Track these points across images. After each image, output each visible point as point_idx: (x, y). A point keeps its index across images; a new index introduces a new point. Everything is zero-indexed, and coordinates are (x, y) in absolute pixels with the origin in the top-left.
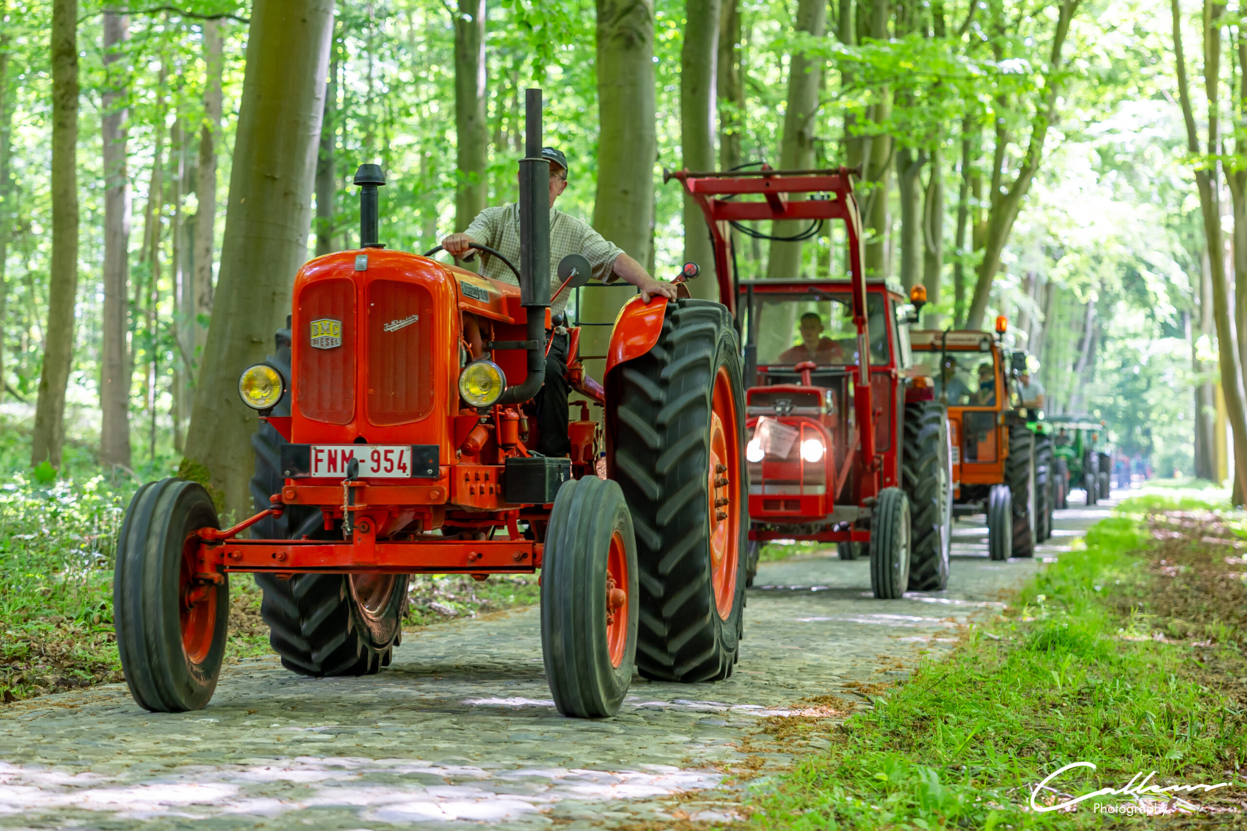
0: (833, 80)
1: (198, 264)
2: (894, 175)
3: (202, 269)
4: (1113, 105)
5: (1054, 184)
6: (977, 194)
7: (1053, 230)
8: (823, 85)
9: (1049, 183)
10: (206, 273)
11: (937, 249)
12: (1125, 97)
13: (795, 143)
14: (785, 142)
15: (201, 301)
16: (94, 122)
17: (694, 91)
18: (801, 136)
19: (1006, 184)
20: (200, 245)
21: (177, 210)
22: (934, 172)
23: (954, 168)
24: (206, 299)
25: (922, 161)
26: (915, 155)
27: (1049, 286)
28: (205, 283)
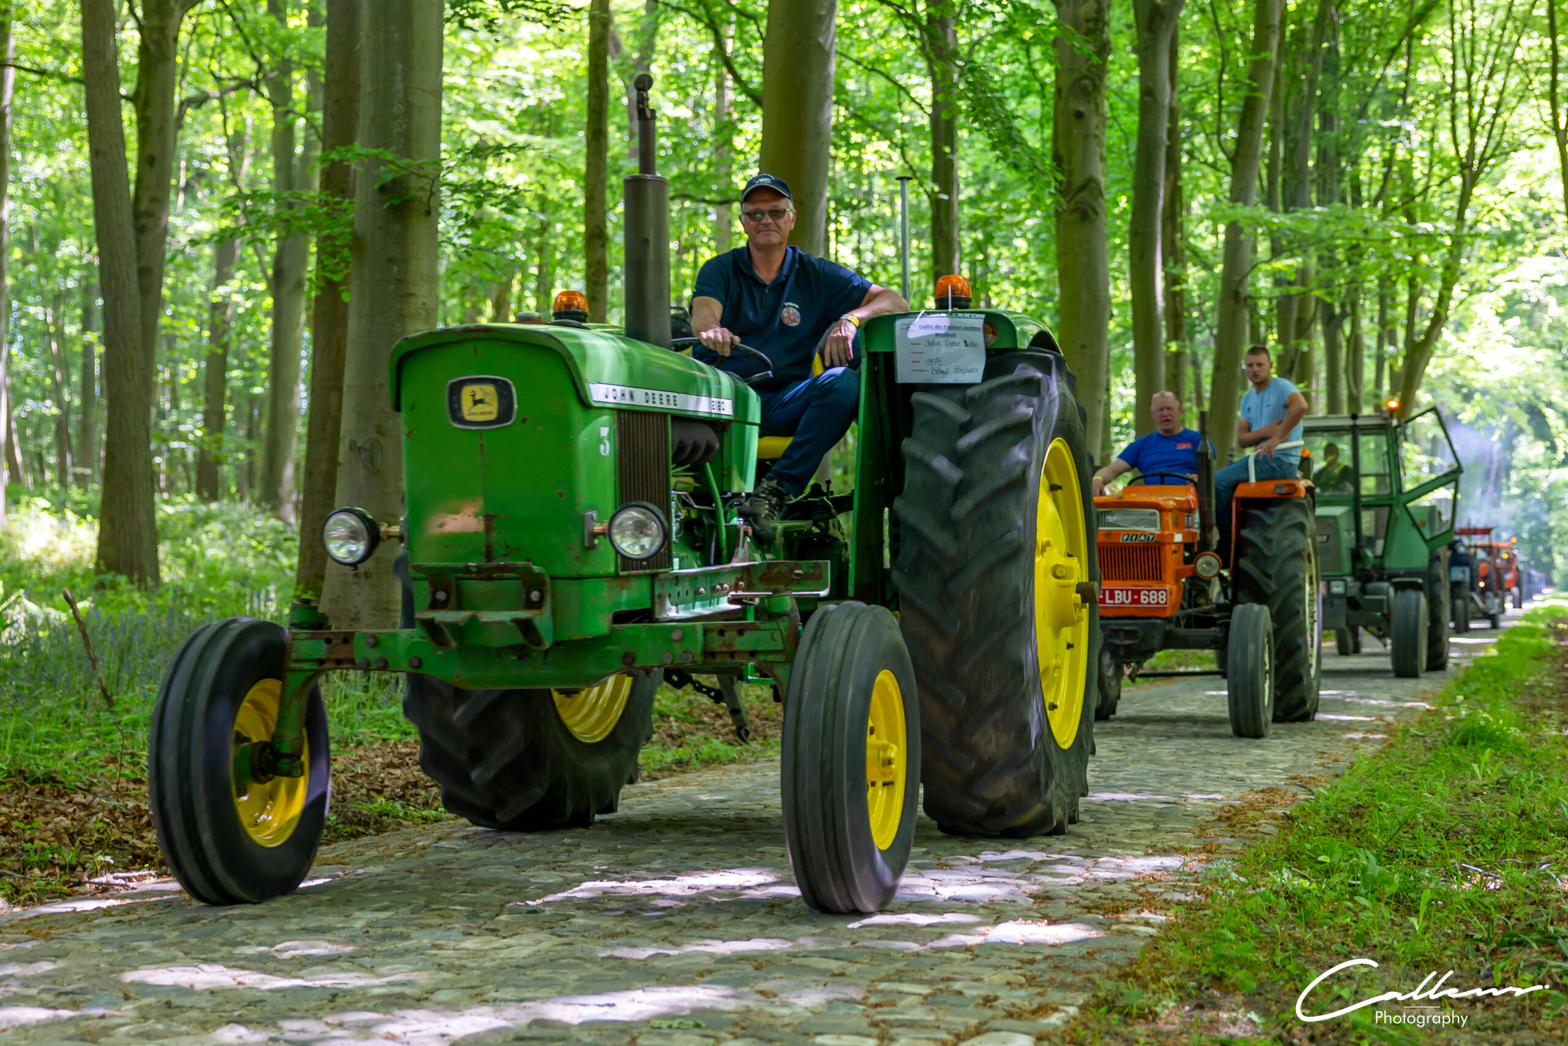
2: (1320, 328)
6: (1393, 342)
8: (1254, 250)
14: (1222, 301)
17: (1142, 254)
19: (1419, 333)
22: (1354, 324)
25: (1344, 315)
26: (1337, 310)
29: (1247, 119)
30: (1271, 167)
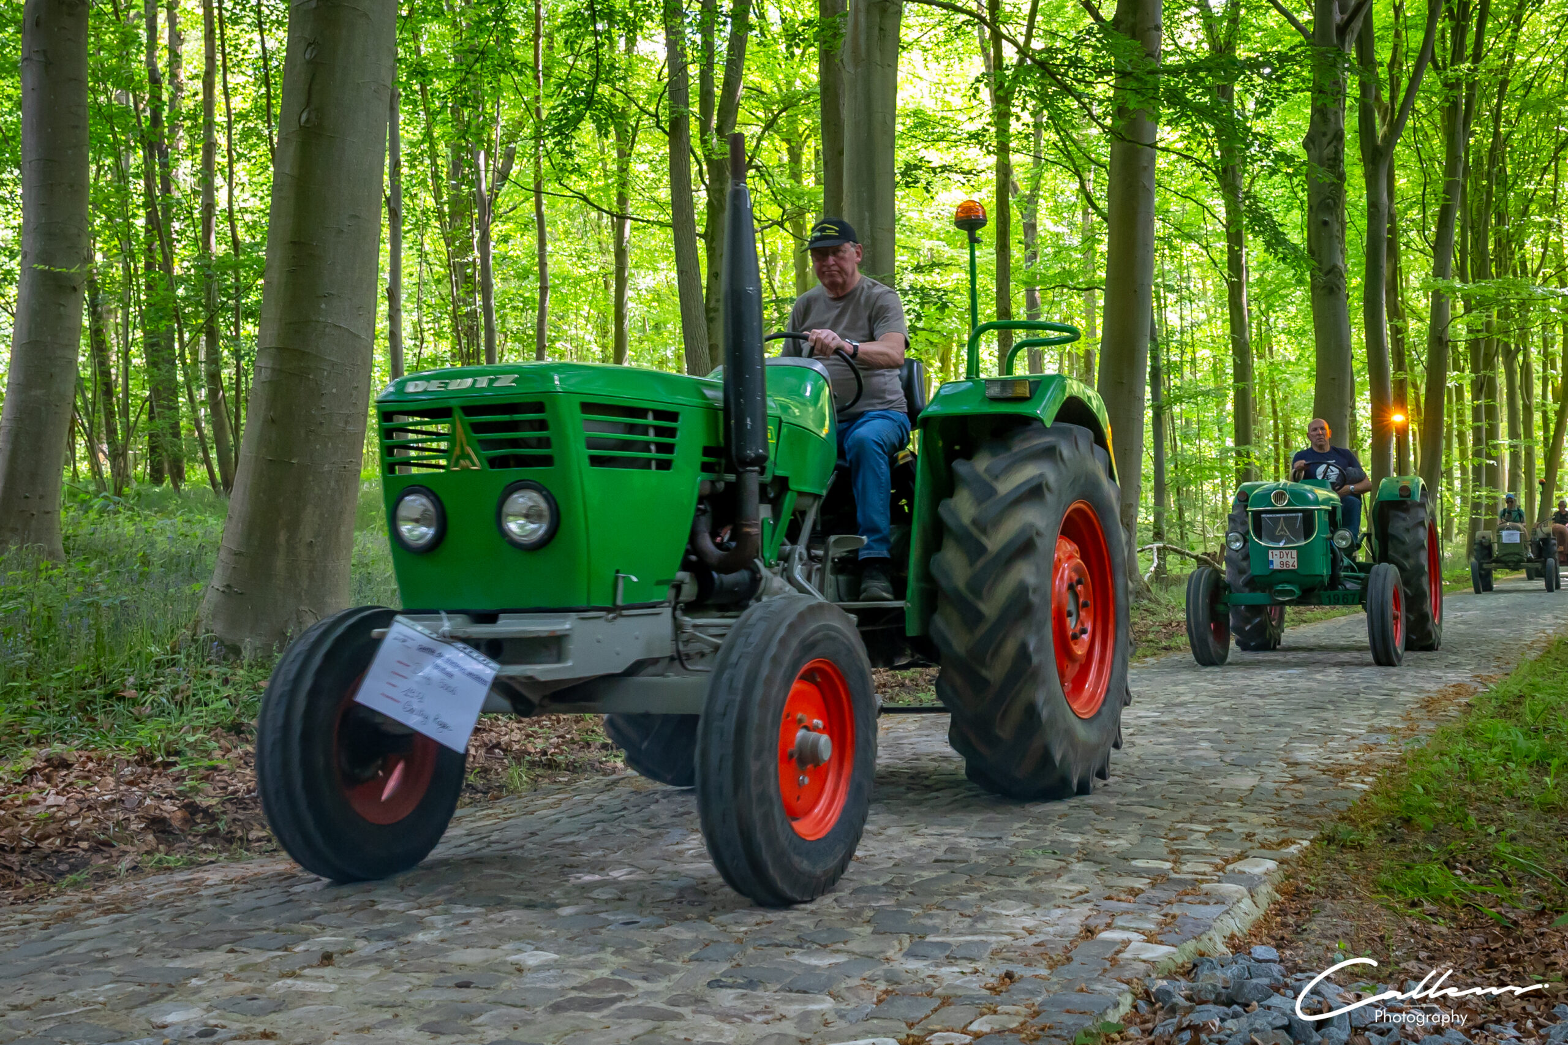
29: (1444, 220)
30: (1463, 252)
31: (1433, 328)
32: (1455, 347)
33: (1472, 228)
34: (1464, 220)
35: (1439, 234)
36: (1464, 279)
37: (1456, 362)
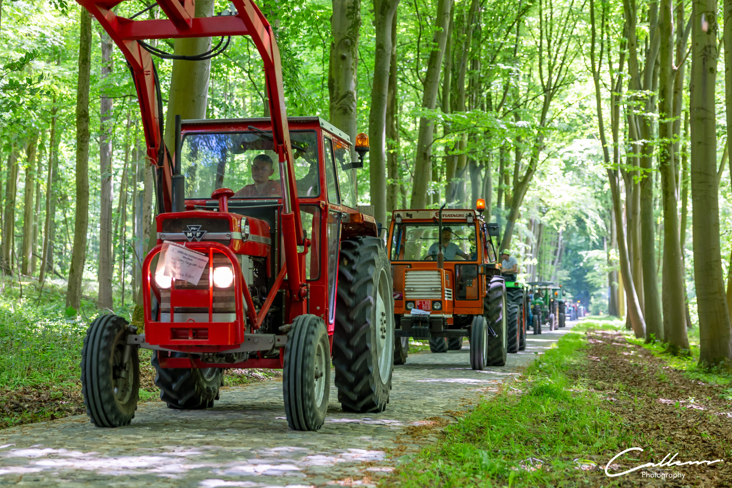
0: (440, 130)
1: (145, 214)
2: (468, 173)
3: (146, 217)
4: (570, 141)
5: (543, 178)
6: (507, 182)
7: (542, 199)
8: (435, 131)
9: (541, 177)
10: (148, 218)
11: (489, 208)
12: (575, 137)
13: (422, 158)
14: (417, 158)
15: (146, 231)
16: (97, 149)
17: (375, 134)
18: (425, 154)
19: (520, 178)
20: (146, 205)
21: (135, 189)
22: (487, 171)
23: (496, 170)
24: (148, 231)
25: (481, 166)
26: (478, 164)
27: (540, 225)
28: (148, 223)
31: (420, 146)
32: (435, 162)
33: (453, 70)
34: (446, 63)
35: (428, 73)
36: (444, 110)
37: (435, 173)
